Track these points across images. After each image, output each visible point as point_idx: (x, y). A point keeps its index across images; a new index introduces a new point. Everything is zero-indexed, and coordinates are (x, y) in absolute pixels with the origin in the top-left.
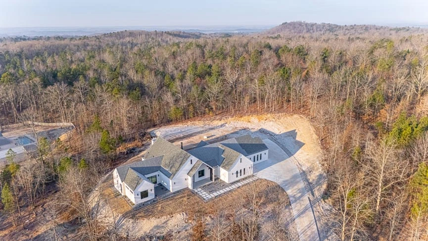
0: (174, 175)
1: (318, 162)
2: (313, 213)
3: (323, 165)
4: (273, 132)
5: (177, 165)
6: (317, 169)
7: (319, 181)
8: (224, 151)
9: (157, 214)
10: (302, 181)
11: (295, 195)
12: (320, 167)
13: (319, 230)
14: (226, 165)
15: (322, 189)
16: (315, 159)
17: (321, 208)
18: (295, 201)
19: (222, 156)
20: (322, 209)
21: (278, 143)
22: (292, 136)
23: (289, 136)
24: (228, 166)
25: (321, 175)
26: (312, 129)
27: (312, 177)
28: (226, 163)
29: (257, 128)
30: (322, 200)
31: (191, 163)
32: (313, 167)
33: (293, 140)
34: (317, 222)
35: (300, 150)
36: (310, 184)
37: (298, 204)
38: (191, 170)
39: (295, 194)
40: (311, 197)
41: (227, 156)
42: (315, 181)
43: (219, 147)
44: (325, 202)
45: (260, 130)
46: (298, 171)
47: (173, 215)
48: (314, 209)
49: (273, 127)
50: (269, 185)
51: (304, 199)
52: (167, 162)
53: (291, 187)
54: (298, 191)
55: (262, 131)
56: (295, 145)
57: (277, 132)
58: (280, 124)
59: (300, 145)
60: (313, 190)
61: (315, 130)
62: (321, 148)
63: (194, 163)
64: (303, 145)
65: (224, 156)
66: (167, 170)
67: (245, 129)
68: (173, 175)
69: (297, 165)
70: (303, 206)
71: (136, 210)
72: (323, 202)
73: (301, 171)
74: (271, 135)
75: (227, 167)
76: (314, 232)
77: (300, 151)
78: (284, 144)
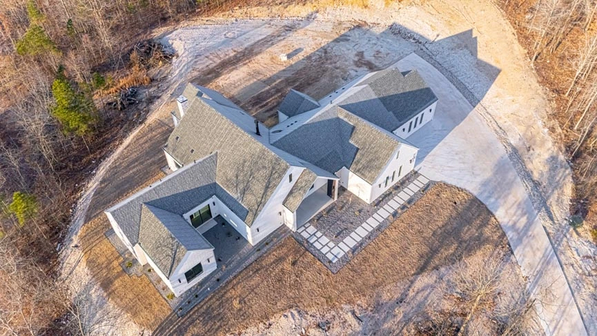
0: (255, 215)
1: (540, 123)
2: (563, 270)
3: (552, 130)
4: (421, 33)
5: (258, 188)
6: (543, 142)
7: (553, 177)
8: (354, 128)
9: (233, 325)
10: (519, 179)
11: (515, 224)
12: (547, 136)
13: (584, 316)
14: (364, 167)
15: (564, 198)
16: (531, 112)
17: (575, 253)
18: (520, 240)
19: (351, 142)
20: (576, 256)
21: (438, 65)
22: (466, 47)
23: (459, 46)
24: (368, 171)
25: (553, 158)
26: (507, 28)
27: (538, 165)
28: (363, 161)
29: (385, 23)
30: (571, 229)
31: (291, 180)
32: (533, 137)
33: (471, 58)
34: (576, 294)
35: (493, 86)
36: (537, 184)
37: (527, 249)
38: (291, 193)
39: (514, 218)
40: (548, 223)
41: (365, 143)
42: (546, 175)
43: (341, 117)
44: (578, 234)
45: (391, 27)
46: (501, 151)
47: (271, 321)
48: (562, 258)
49: (420, 22)
50: (457, 200)
51: (535, 232)
52: (231, 174)
53: (501, 201)
54: (519, 212)
55: (396, 31)
56: (478, 72)
57: (431, 36)
58: (434, 12)
59: (492, 73)
60: (548, 203)
61: (515, 31)
62: (538, 82)
63: (295, 179)
64: (497, 75)
65: (356, 142)
66: (235, 197)
67: (359, 27)
68: (250, 214)
69: (497, 132)
70: (539, 255)
71: (183, 316)
72: (574, 234)
73: (510, 149)
74: (419, 43)
75: (367, 174)
76: (576, 324)
77: (494, 89)
78: (453, 70)
